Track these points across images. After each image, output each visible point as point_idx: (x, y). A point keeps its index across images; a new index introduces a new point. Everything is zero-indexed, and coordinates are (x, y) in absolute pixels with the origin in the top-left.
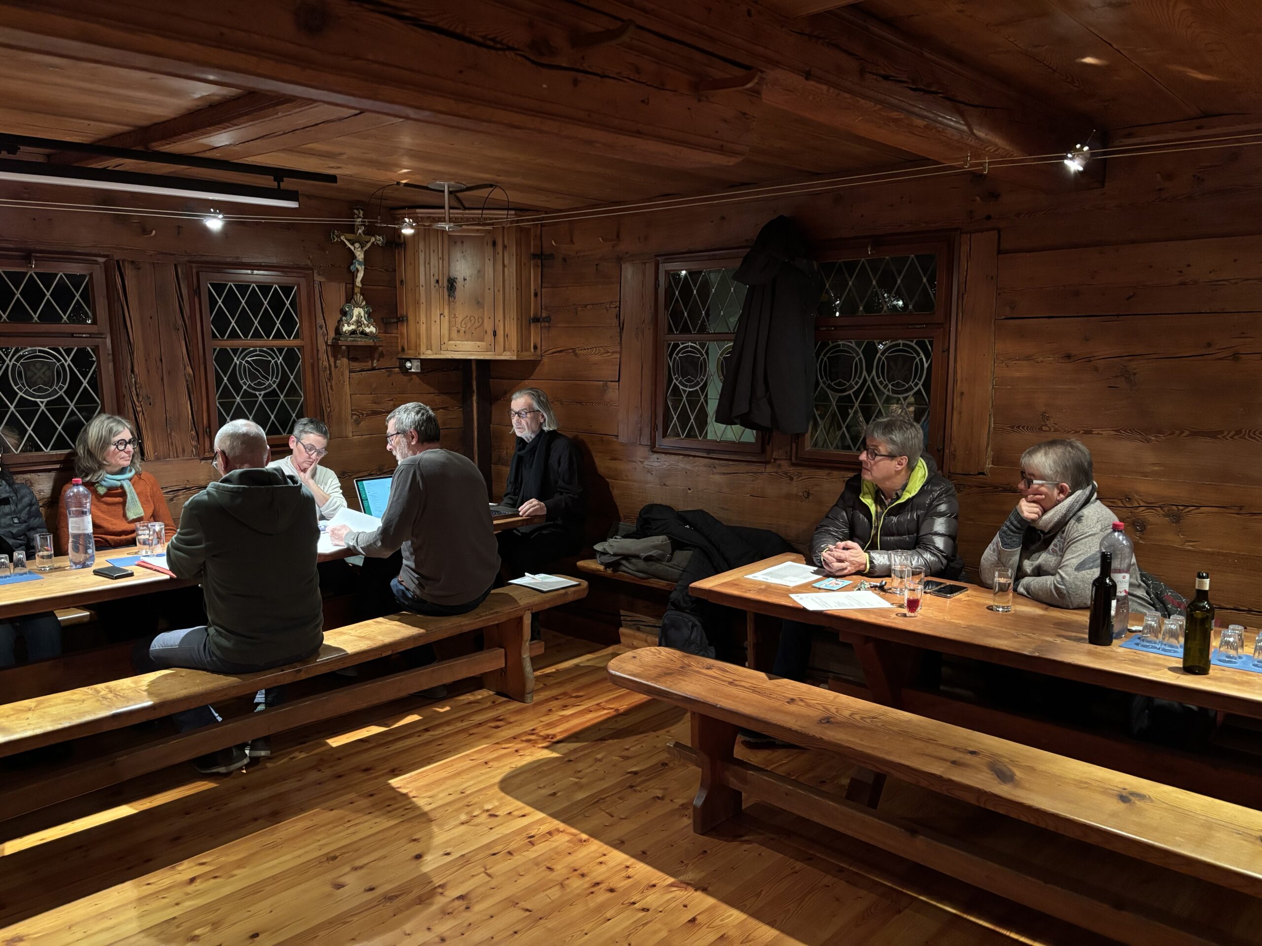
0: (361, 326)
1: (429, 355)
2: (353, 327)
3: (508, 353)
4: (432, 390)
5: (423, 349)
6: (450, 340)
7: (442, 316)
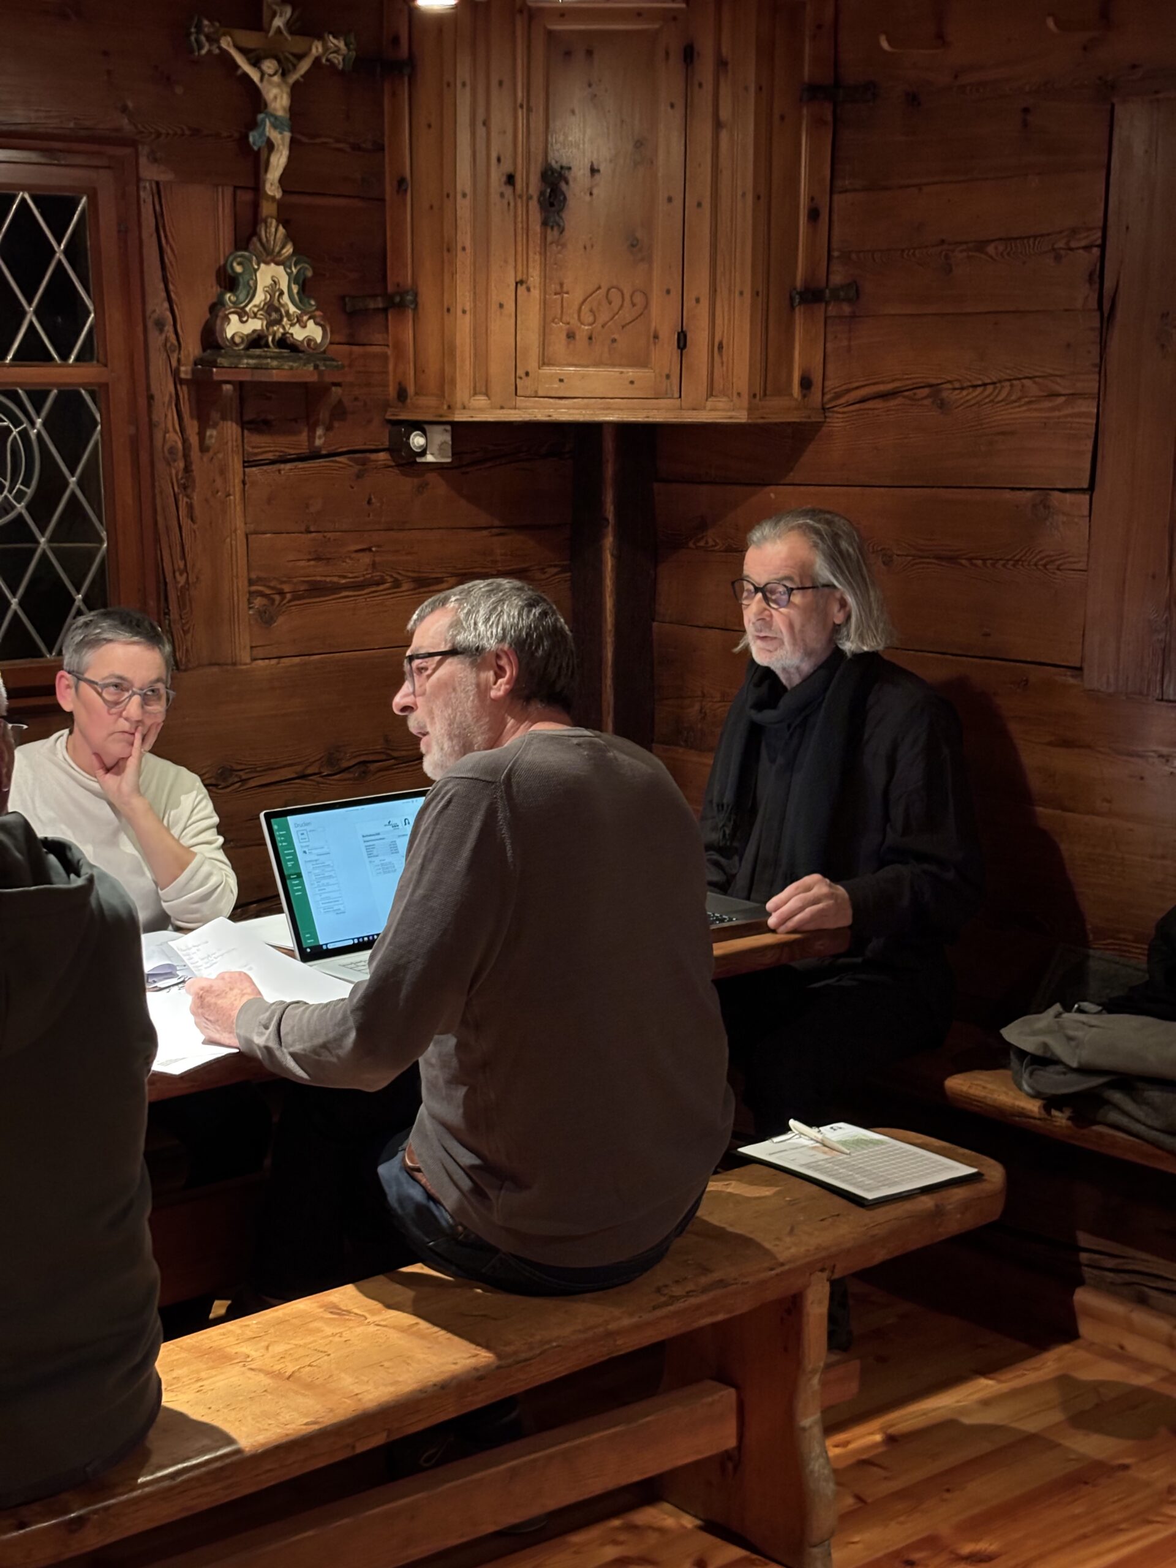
0: (279, 322)
1: (481, 410)
2: (255, 325)
3: (722, 402)
4: (484, 519)
5: (462, 393)
6: (544, 362)
7: (522, 289)
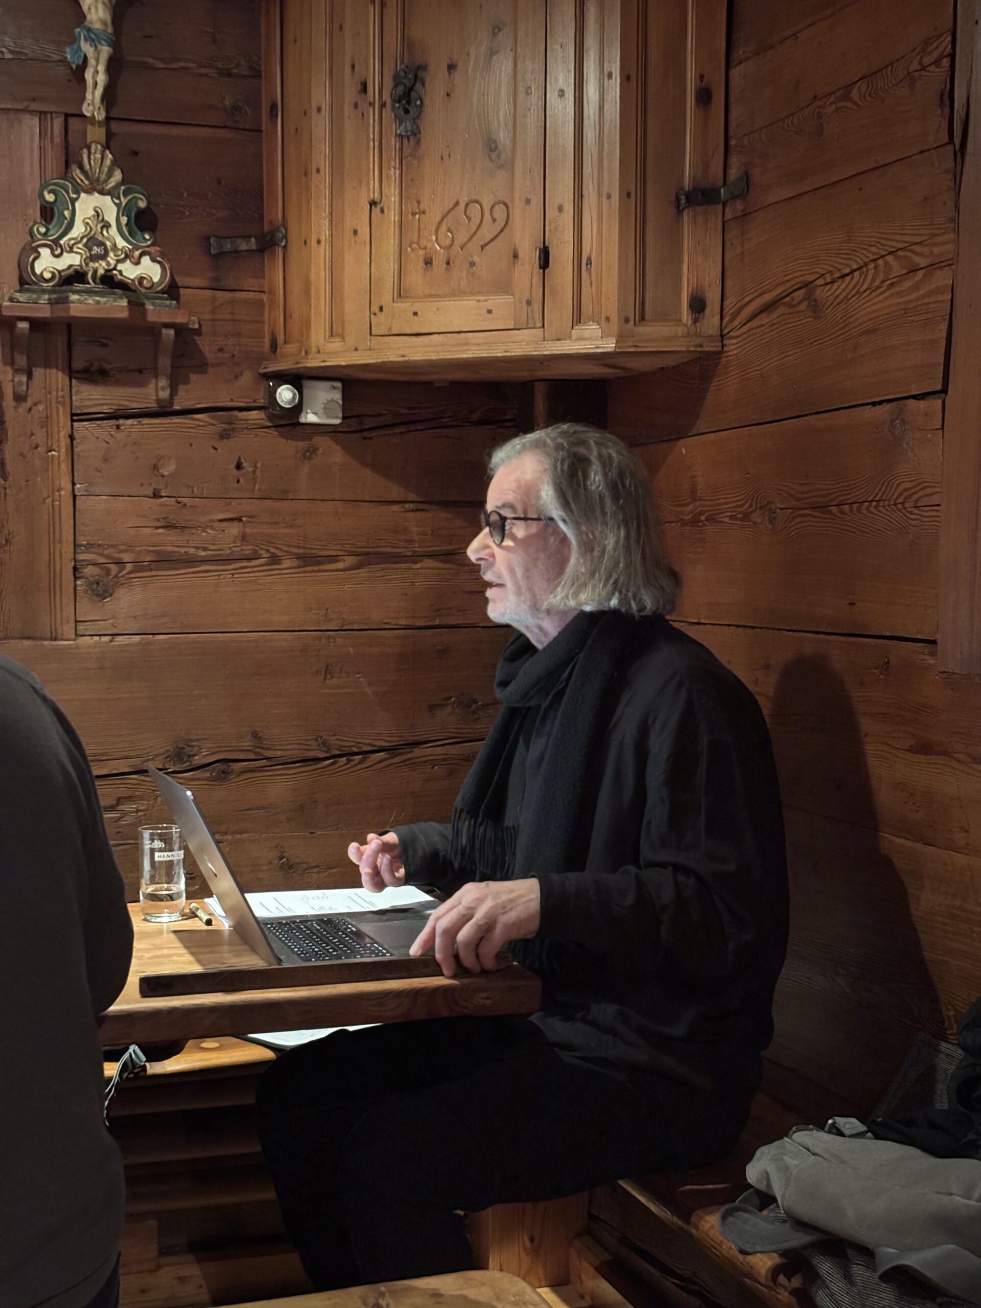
0: (104, 257)
2: (71, 260)
3: (592, 329)
4: (395, 491)
6: (401, 294)
7: (376, 210)
